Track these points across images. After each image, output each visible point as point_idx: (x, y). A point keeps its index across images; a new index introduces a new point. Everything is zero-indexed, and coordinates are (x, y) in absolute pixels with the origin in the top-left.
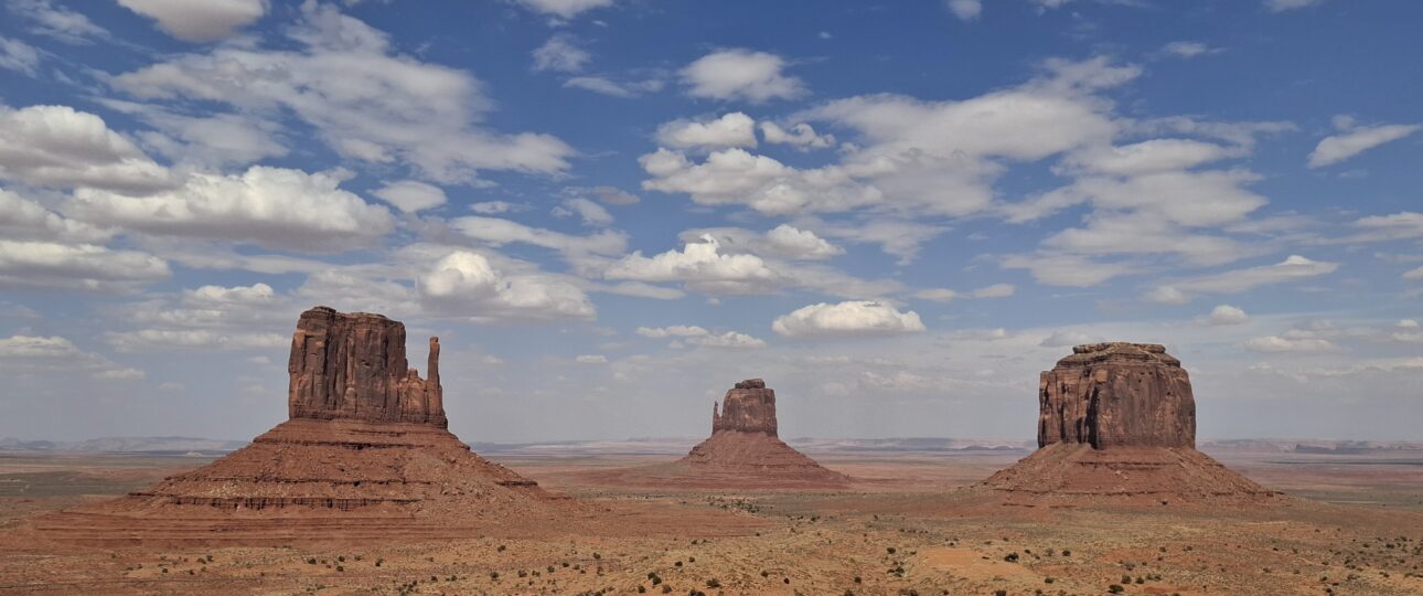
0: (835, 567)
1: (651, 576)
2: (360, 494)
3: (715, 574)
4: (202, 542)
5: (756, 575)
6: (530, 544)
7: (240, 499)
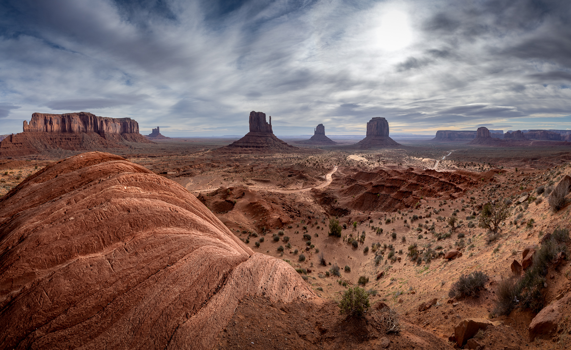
0: (336, 159)
1: (307, 160)
2: (260, 145)
3: (317, 160)
4: (240, 153)
5: (323, 160)
6: (287, 155)
7: (244, 146)
